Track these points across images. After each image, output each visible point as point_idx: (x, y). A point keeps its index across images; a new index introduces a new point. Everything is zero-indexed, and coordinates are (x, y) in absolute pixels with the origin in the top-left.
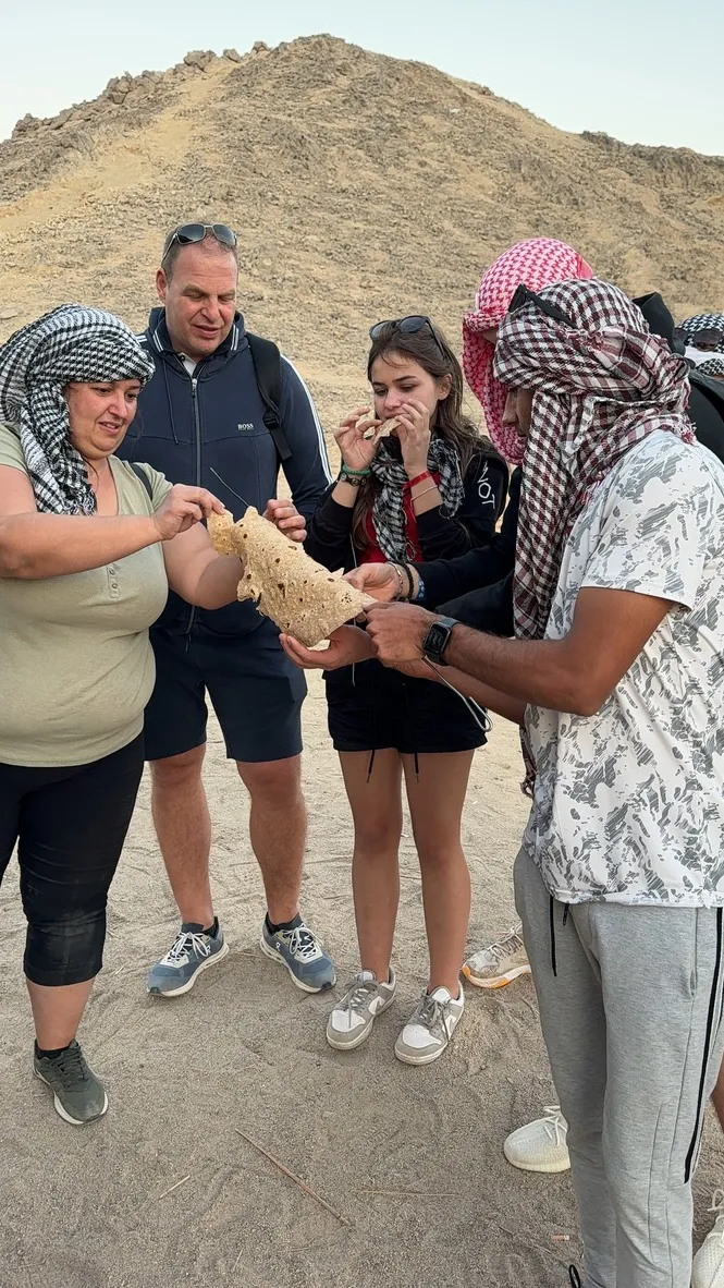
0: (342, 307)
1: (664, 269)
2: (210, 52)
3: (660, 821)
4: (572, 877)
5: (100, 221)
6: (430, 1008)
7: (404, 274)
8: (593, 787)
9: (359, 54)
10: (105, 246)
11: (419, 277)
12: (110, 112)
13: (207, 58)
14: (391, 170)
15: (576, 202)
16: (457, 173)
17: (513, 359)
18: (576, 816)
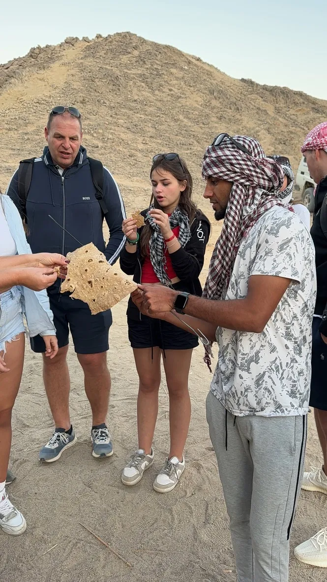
0: (134, 152)
1: (276, 139)
2: (77, 38)
3: (280, 378)
4: (240, 404)
5: (25, 110)
6: (169, 467)
7: (162, 138)
8: (249, 364)
9: (143, 41)
10: (27, 121)
11: (168, 140)
12: (31, 62)
13: (75, 40)
14: (157, 92)
15: (238, 109)
16: (185, 95)
17: (223, 167)
18: (241, 377)
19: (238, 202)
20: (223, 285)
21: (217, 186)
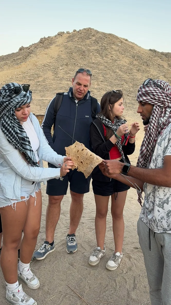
0: (92, 89)
2: (63, 32)
4: (158, 226)
5: (38, 70)
6: (115, 257)
7: (107, 82)
8: (163, 204)
9: (97, 32)
10: (39, 75)
11: (111, 83)
12: (40, 45)
13: (63, 33)
14: (104, 58)
15: (148, 65)
16: (120, 59)
17: (148, 97)
18: (159, 211)
19: (157, 116)
20: (147, 160)
21: (145, 107)
